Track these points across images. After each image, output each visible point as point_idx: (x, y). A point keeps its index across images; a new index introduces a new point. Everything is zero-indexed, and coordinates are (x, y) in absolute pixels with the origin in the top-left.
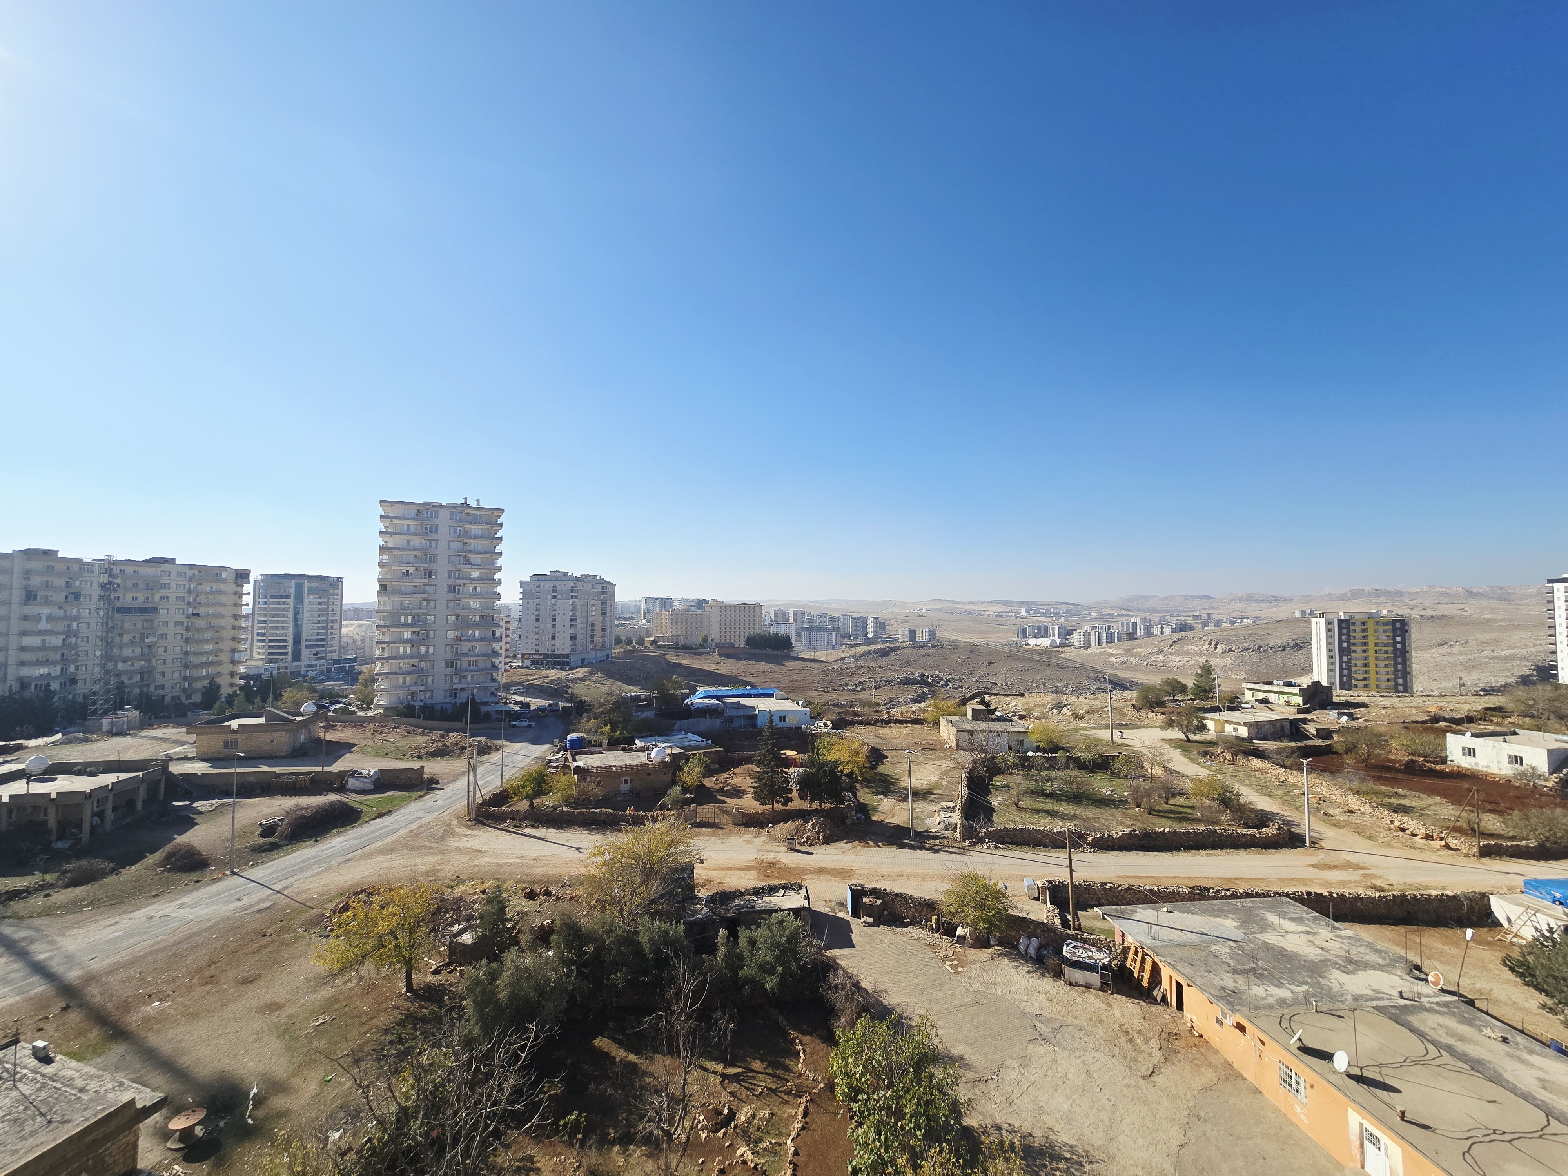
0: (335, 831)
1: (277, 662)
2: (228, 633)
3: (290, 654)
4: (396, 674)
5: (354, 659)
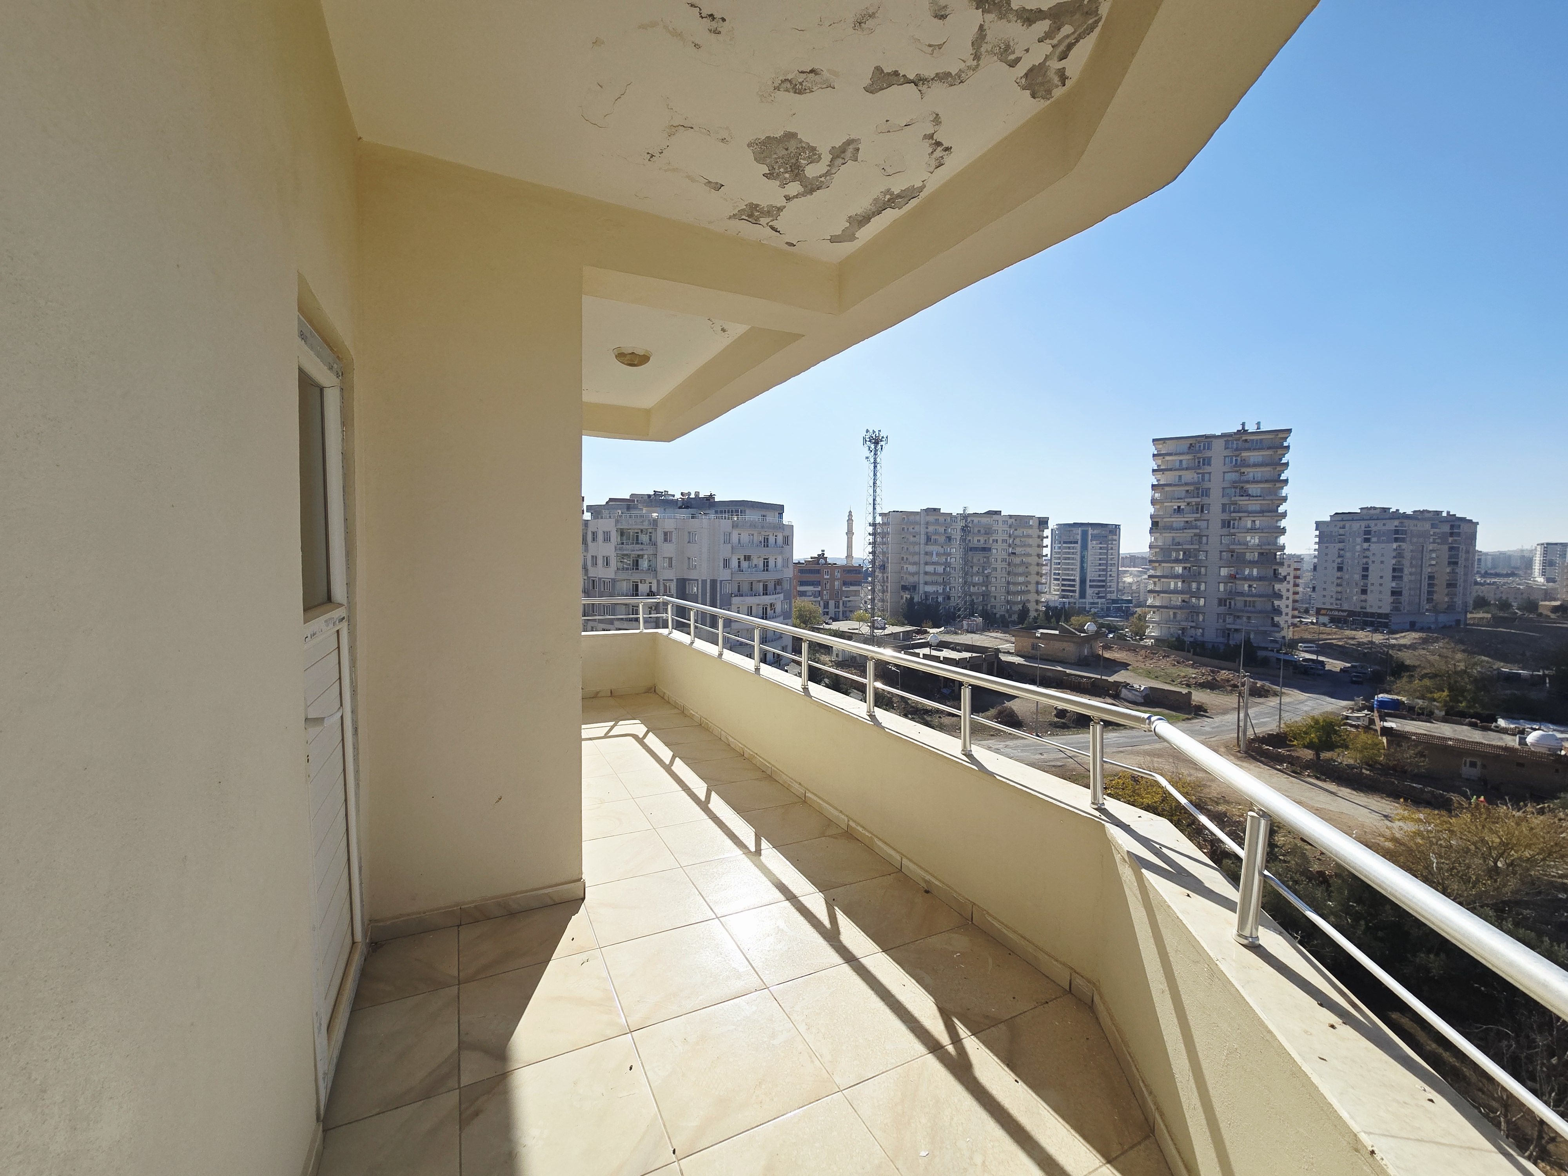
0: (1110, 728)
1: (1068, 598)
2: (1034, 569)
3: (1077, 591)
4: (1167, 607)
5: (1130, 601)
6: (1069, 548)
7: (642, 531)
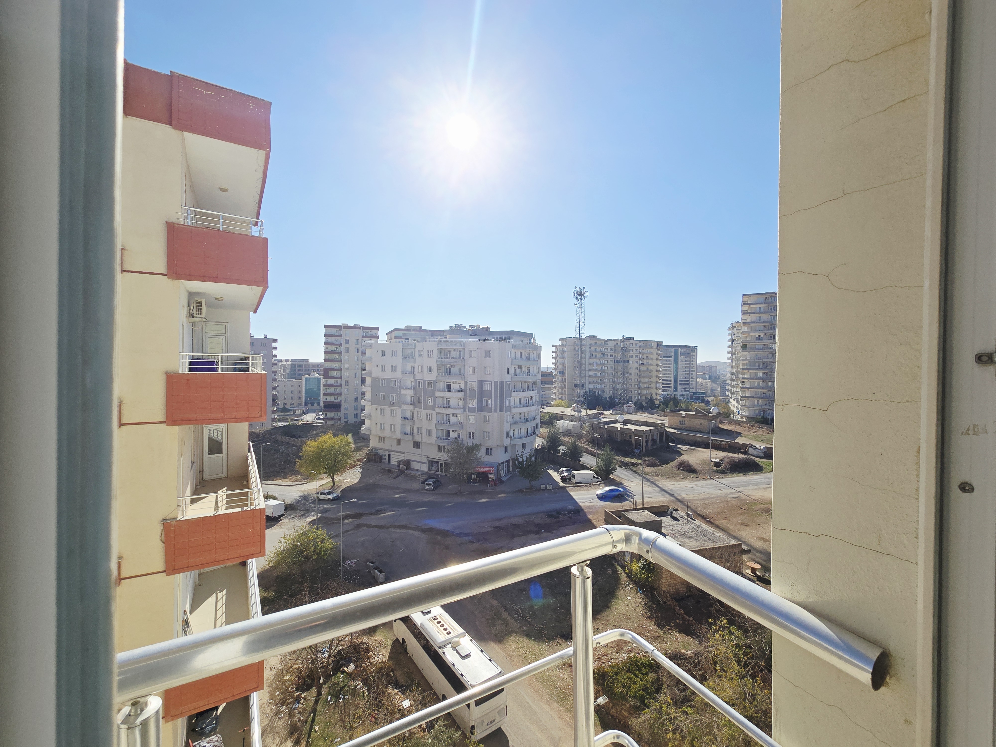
0: (752, 473)
2: (654, 374)
3: (672, 387)
4: (753, 397)
5: (704, 394)
6: (667, 360)
7: (454, 350)
